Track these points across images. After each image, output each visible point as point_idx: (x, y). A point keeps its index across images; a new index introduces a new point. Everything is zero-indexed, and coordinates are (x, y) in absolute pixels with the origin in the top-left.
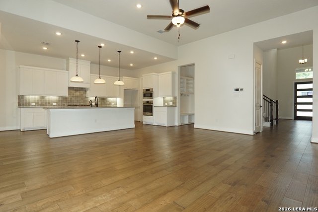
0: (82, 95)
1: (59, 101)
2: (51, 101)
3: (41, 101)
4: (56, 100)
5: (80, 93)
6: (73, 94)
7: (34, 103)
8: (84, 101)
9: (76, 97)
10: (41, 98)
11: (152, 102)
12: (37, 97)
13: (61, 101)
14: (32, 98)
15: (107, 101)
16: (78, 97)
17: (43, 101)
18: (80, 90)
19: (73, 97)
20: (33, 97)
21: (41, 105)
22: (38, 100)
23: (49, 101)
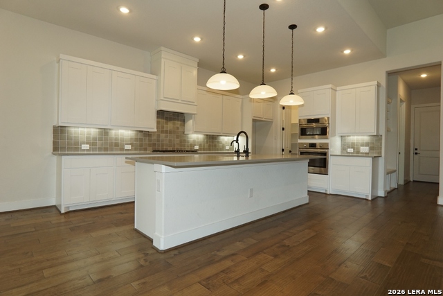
0: (178, 128)
1: (136, 140)
2: (122, 140)
3: (100, 139)
4: (131, 139)
5: (174, 124)
6: (163, 127)
7: (87, 143)
8: (181, 142)
9: (166, 132)
10: (100, 134)
11: (326, 147)
12: (94, 132)
13: (141, 140)
14: (82, 132)
15: (218, 142)
16: (170, 132)
17: (106, 140)
18: (174, 119)
19: (162, 132)
20: (86, 130)
21: (100, 149)
22: (95, 139)
23: (116, 139)
